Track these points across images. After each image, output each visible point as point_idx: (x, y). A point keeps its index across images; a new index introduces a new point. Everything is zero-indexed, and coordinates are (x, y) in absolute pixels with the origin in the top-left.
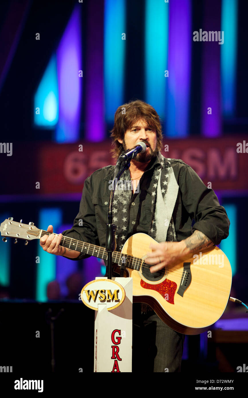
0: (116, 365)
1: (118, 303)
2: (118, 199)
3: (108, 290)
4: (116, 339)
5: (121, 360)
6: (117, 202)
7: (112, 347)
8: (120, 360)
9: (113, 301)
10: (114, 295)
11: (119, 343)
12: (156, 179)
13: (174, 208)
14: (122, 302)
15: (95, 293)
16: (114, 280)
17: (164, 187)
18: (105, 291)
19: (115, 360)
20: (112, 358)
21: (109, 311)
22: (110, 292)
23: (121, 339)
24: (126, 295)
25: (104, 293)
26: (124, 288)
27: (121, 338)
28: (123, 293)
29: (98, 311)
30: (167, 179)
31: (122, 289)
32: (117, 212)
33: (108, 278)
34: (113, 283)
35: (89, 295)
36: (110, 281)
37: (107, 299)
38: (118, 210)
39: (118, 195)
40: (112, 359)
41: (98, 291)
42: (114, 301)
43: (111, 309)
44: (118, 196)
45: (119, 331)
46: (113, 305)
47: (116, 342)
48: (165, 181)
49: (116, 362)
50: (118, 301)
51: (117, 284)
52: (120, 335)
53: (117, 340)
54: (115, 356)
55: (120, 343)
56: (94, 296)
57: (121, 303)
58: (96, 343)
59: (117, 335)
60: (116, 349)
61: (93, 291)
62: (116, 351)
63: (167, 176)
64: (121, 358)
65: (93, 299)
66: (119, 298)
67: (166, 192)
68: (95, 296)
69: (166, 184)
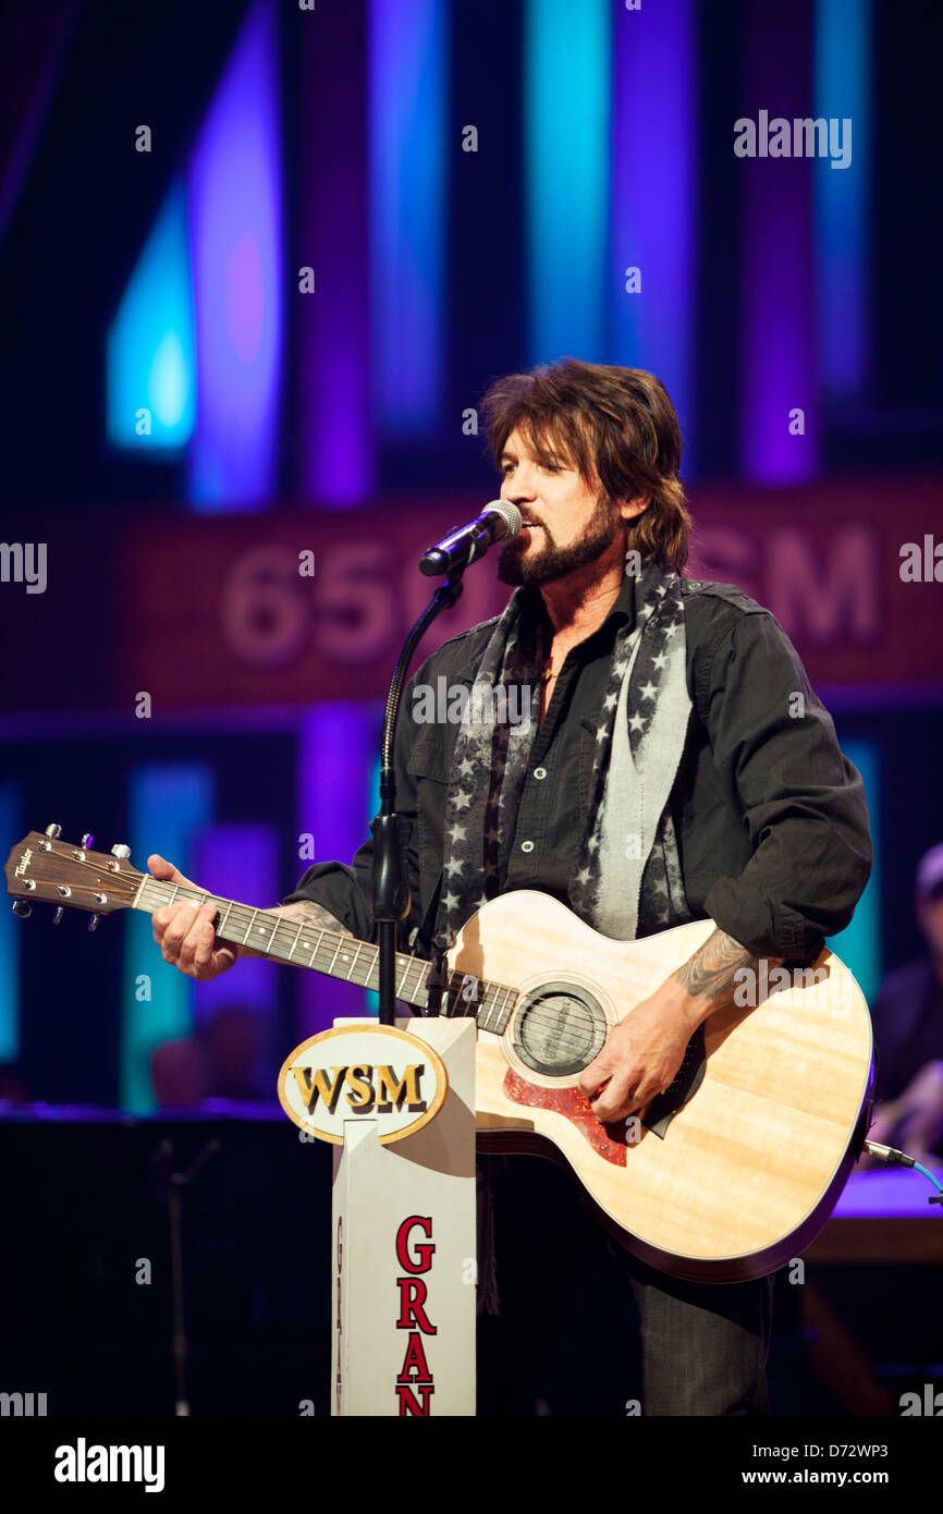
0: (414, 1353)
1: (421, 1113)
2: (478, 754)
3: (382, 1068)
4: (416, 1251)
5: (435, 1334)
6: (473, 768)
7: (400, 1282)
8: (432, 1331)
9: (400, 1109)
10: (405, 1083)
11: (426, 1266)
12: (617, 676)
13: (670, 789)
14: (436, 1110)
15: (333, 1079)
16: (404, 1030)
17: (641, 707)
18: (370, 1070)
19: (411, 1333)
20: (400, 1325)
21: (386, 1146)
22: (387, 1071)
23: (434, 1252)
24: (450, 1085)
25: (367, 1079)
26: (444, 1060)
27: (432, 1249)
28: (437, 1075)
29: (343, 1147)
30: (655, 677)
31: (434, 1062)
32: (468, 805)
33: (382, 1022)
34: (399, 1040)
35: (309, 1087)
36: (390, 1033)
37: (378, 1101)
38: (474, 797)
39: (480, 740)
40: (398, 1327)
41: (346, 1069)
42: (405, 1107)
43: (393, 1139)
44: (479, 745)
45: (426, 1224)
46: (402, 1121)
47: (415, 1264)
48: (650, 684)
49: (415, 1338)
50: (420, 1107)
51: (413, 1042)
52: (429, 1235)
53: (419, 1255)
54: (413, 1318)
55: (430, 1268)
56: (329, 1089)
57: (431, 1114)
58: (340, 1267)
59: (417, 1235)
60: (413, 1290)
61: (324, 1073)
62: (413, 1298)
63: (659, 661)
64: (433, 1324)
65: (326, 1103)
66: (424, 1098)
67: (646, 726)
68: (333, 1089)
69: (652, 696)
